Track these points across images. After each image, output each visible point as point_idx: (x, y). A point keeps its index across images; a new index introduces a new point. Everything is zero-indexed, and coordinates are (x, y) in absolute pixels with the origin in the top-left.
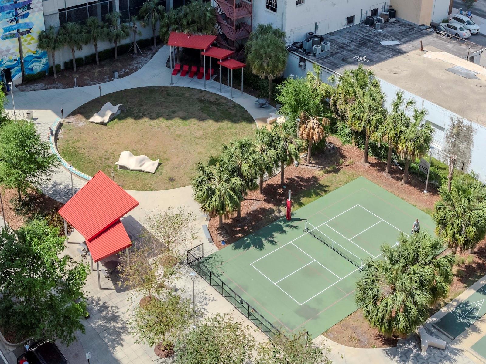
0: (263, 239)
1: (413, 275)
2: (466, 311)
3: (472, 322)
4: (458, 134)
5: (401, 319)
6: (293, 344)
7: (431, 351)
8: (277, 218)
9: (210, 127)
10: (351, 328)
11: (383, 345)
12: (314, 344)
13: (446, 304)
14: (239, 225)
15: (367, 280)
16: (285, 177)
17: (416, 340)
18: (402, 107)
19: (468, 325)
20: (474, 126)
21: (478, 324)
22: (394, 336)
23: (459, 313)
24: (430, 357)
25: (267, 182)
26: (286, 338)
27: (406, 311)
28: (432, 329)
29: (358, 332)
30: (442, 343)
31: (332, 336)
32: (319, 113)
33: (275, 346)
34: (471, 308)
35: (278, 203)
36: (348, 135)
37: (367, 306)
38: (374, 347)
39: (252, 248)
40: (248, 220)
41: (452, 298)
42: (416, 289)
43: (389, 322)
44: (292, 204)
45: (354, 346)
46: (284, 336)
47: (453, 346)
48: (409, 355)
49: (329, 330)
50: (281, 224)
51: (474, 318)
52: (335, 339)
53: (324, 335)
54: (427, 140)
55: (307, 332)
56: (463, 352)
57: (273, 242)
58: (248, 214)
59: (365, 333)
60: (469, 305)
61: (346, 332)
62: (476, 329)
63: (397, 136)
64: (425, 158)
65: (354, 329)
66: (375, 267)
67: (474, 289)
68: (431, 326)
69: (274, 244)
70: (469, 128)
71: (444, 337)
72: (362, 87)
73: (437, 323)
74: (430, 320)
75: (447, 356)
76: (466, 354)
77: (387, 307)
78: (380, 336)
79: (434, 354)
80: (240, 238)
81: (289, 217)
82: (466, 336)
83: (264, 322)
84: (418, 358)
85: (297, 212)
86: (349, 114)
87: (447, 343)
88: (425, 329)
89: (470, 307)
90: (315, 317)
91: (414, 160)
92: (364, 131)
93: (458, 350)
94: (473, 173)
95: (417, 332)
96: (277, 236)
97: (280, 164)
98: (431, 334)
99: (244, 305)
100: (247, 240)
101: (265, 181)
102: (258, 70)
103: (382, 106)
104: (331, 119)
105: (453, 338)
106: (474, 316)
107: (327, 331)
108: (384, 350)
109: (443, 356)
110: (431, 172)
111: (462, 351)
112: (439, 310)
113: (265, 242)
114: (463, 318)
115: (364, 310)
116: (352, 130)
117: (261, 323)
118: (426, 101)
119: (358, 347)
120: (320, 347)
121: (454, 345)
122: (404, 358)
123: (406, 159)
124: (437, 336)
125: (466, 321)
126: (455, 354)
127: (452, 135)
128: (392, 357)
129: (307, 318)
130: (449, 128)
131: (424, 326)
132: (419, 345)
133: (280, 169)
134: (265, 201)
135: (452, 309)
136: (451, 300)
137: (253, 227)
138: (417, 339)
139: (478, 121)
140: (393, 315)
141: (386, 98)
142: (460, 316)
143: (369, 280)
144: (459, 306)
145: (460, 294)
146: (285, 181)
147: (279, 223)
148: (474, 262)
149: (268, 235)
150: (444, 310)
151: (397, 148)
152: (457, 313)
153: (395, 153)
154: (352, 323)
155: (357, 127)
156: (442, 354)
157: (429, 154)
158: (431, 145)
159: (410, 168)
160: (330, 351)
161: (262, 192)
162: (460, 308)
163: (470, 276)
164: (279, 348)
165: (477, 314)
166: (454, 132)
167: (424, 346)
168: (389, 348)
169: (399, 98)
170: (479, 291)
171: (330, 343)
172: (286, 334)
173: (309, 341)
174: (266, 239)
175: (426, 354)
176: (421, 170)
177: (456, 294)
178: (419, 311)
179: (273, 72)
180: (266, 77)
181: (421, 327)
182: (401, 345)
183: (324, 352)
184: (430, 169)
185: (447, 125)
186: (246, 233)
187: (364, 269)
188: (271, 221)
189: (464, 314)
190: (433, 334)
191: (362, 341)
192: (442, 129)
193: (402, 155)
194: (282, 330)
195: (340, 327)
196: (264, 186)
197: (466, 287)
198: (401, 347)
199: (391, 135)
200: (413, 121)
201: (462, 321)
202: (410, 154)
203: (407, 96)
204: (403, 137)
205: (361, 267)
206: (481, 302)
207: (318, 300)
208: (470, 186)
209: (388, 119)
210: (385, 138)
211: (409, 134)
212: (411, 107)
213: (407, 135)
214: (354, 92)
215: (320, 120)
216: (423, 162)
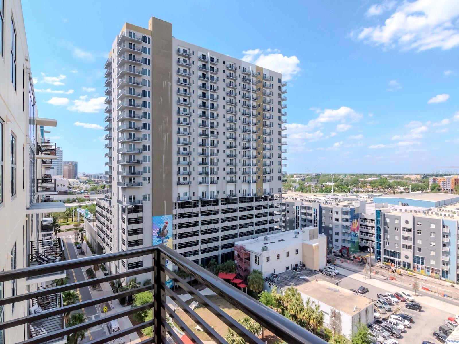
4: (335, 316)
9: (233, 312)
16: (264, 335)
18: (310, 304)
20: (341, 313)
32: (277, 306)
36: (289, 317)
54: (322, 319)
63: (309, 316)
64: (322, 327)
70: (339, 314)
72: (293, 295)
86: (289, 307)
91: (317, 327)
92: (295, 314)
94: (343, 335)
97: (262, 329)
102: (253, 288)
103: (302, 304)
104: (282, 309)
110: (325, 334)
116: (291, 314)
118: (320, 302)
123: (314, 327)
127: (332, 317)
130: (331, 313)
133: (262, 332)
139: (342, 311)
141: (303, 300)
146: (264, 337)
151: (310, 322)
153: (309, 324)
155: (293, 312)
157: (323, 325)
158: (324, 321)
159: (316, 332)
166: (333, 315)
169: (309, 300)
176: (321, 333)
179: (258, 289)
180: (256, 291)
184: (325, 332)
185: (330, 312)
192: (328, 314)
193: (312, 326)
199: (307, 316)
200: (315, 310)
202: (315, 325)
203: (312, 299)
204: (312, 317)
208: (341, 340)
209: (305, 309)
210: (304, 317)
211: (314, 316)
212: (314, 305)
213: (313, 316)
214: (290, 298)
215: (277, 310)
216: (321, 329)
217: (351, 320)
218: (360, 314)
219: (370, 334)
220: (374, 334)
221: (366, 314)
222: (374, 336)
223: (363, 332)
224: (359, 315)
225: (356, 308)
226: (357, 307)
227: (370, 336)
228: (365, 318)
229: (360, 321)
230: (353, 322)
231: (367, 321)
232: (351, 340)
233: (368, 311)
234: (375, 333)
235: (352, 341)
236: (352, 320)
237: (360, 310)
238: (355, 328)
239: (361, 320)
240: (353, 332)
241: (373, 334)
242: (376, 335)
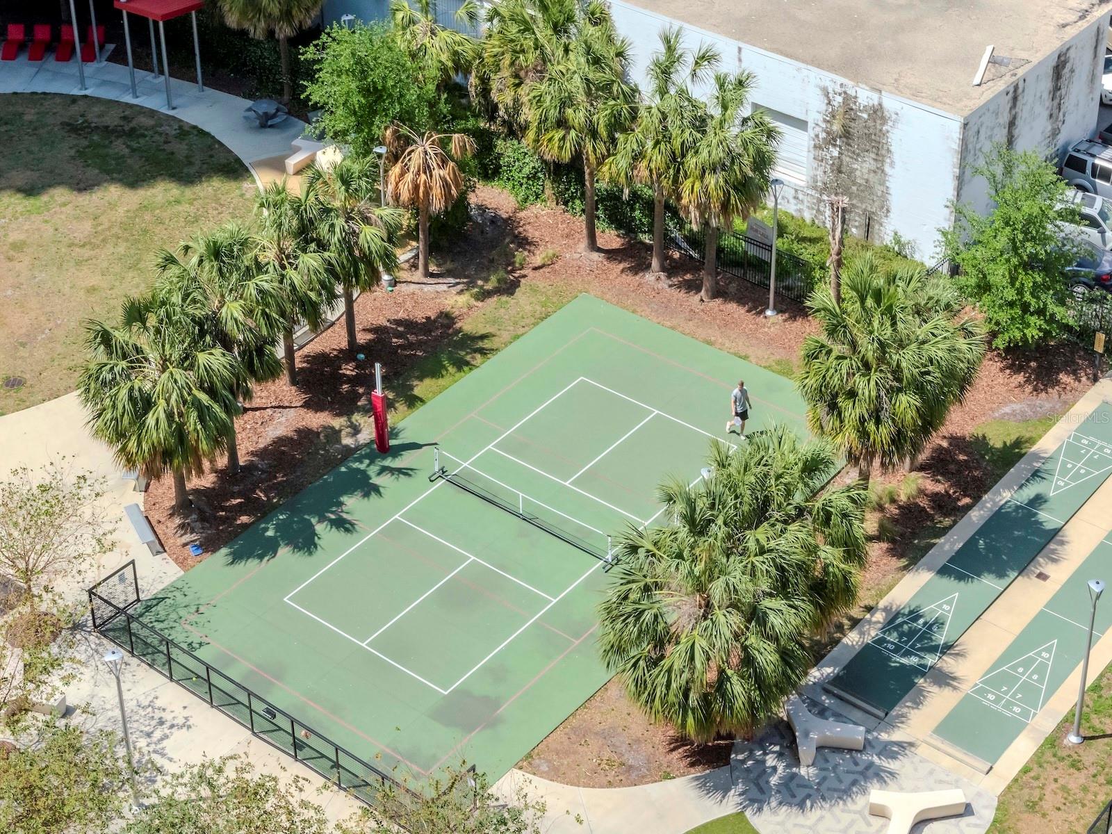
0: (314, 521)
1: (761, 558)
2: (912, 633)
3: (930, 660)
4: (847, 134)
5: (737, 687)
6: (435, 809)
7: (827, 761)
8: (348, 453)
9: (112, 206)
10: (596, 734)
11: (692, 765)
12: (497, 799)
13: (855, 623)
14: (236, 489)
15: (629, 586)
16: (358, 327)
17: (783, 737)
18: (682, 75)
19: (921, 671)
20: (891, 103)
21: (948, 664)
22: (719, 737)
23: (893, 643)
24: (824, 779)
25: (306, 350)
26: (414, 795)
27: (748, 660)
28: (824, 698)
29: (618, 744)
30: (854, 733)
31: (544, 768)
32: (437, 121)
33: (384, 823)
34: (925, 623)
35: (345, 406)
36: (533, 177)
37: (635, 665)
38: (667, 776)
39: (284, 552)
40: (263, 471)
41: (872, 603)
42: (771, 595)
43: (706, 699)
44: (390, 405)
45: (610, 784)
46: (408, 791)
47: (884, 737)
48: (768, 782)
49: (536, 751)
50: (362, 467)
51: (933, 649)
52: (555, 774)
53: (521, 768)
54: (762, 162)
55: (473, 769)
56: (913, 749)
57: (343, 525)
58: (262, 453)
59: (638, 741)
60: (920, 617)
61: (585, 748)
62: (944, 679)
63: (676, 160)
64: (760, 215)
65: (606, 735)
66: (648, 551)
67: (929, 570)
68: (819, 689)
69: (347, 530)
70: (877, 112)
71: (857, 715)
72: (559, 29)
73: (837, 680)
74: (815, 674)
75: (871, 765)
76: (923, 751)
77: (692, 658)
78: (680, 741)
79: (835, 767)
80: (245, 526)
81: (383, 446)
82: (917, 704)
83: (344, 760)
84: (793, 785)
85: (405, 423)
86: (529, 114)
87: (868, 731)
88: (804, 702)
89: (921, 621)
90: (492, 723)
91: (729, 224)
92: (578, 157)
93: (899, 744)
94: (898, 242)
95: (783, 715)
96: (353, 504)
97: (339, 289)
98: (822, 712)
99: (281, 721)
100: (266, 529)
101: (301, 348)
102: (243, 13)
103: (623, 76)
104: (479, 135)
105: (882, 714)
106: (933, 644)
107: (529, 756)
108: (697, 779)
109: (859, 768)
110: (779, 253)
111: (911, 744)
112: (838, 641)
113: (320, 528)
114: (907, 654)
115: (629, 677)
116: (544, 162)
117: (336, 765)
118: (747, 48)
119: (621, 784)
120: (514, 803)
121: (886, 732)
122: (755, 793)
123: (706, 224)
124: (839, 717)
125: (913, 661)
126: (893, 756)
127: (831, 140)
128: (719, 796)
129: (468, 728)
130: (820, 118)
131: (800, 695)
132: (791, 751)
133: (341, 306)
134: (307, 405)
135: (873, 633)
136: (869, 609)
137: (280, 489)
138: (786, 735)
139: (898, 89)
140: (712, 676)
141: (629, 52)
142: (897, 649)
143: (634, 586)
144: (892, 622)
145: (890, 588)
146: (362, 338)
147: (356, 465)
148: (921, 492)
149: (328, 506)
150: (853, 639)
151: (679, 198)
152: (889, 642)
153: (674, 212)
154: (598, 720)
155: (557, 147)
156: (856, 764)
157: (770, 203)
158: (775, 173)
159: (720, 250)
160: (544, 811)
161: (294, 382)
162: (896, 628)
163: (914, 535)
164: (396, 827)
165: (941, 638)
166: (836, 127)
167: (806, 751)
168: (708, 771)
169: (670, 49)
170: (943, 571)
171: (540, 788)
172: (413, 785)
173: (481, 795)
174: (322, 519)
175: (812, 770)
176: (753, 251)
177: (881, 591)
178: (785, 655)
179: (287, 15)
180: (271, 34)
181: (794, 697)
182: (740, 757)
183: (527, 816)
184: (778, 243)
185: (814, 109)
186: (263, 511)
187: (617, 560)
188: (332, 463)
189: (906, 642)
190: (827, 714)
191: (631, 767)
192: (801, 124)
193: (694, 214)
194: (398, 776)
195: (565, 739)
196: (299, 364)
197: (905, 568)
198: (743, 762)
199: (658, 159)
200: (716, 112)
201: (904, 661)
202: (715, 206)
203: (692, 41)
204: (691, 162)
205: (609, 557)
206: (950, 603)
207: (496, 672)
208: (892, 279)
209: (643, 113)
210: (642, 171)
211: (710, 150)
212: (707, 72)
213: (704, 154)
214: (537, 46)
215: (444, 144)
216: (756, 227)
217: (955, 145)
218: (1015, 95)
219: (1072, 215)
220: (1093, 212)
221: (1057, 88)
222: (1093, 223)
223: (1030, 207)
224: (1006, 102)
225: (993, 61)
226: (1002, 54)
227: (1069, 227)
228: (1046, 114)
229: (1011, 141)
230: (965, 150)
231: (1055, 133)
232: (945, 269)
233: (1066, 71)
234: (1099, 201)
235: (955, 271)
236: (964, 142)
237: (1021, 72)
238: (980, 188)
239: (1016, 132)
240: (959, 213)
241: (1086, 210)
242: (1102, 213)
